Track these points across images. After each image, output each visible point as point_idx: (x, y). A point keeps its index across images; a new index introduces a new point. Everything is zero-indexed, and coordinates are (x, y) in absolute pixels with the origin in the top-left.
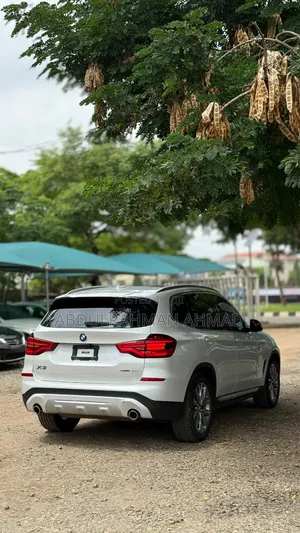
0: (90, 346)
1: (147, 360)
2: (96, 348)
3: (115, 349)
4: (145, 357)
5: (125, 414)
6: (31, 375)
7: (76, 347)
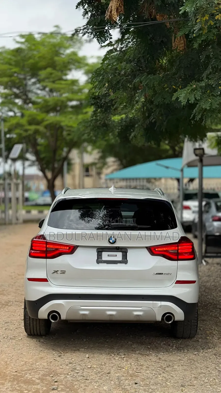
0: (118, 249)
1: (180, 263)
2: (124, 251)
3: (146, 252)
4: (178, 260)
5: (159, 318)
6: (45, 280)
7: (100, 250)
